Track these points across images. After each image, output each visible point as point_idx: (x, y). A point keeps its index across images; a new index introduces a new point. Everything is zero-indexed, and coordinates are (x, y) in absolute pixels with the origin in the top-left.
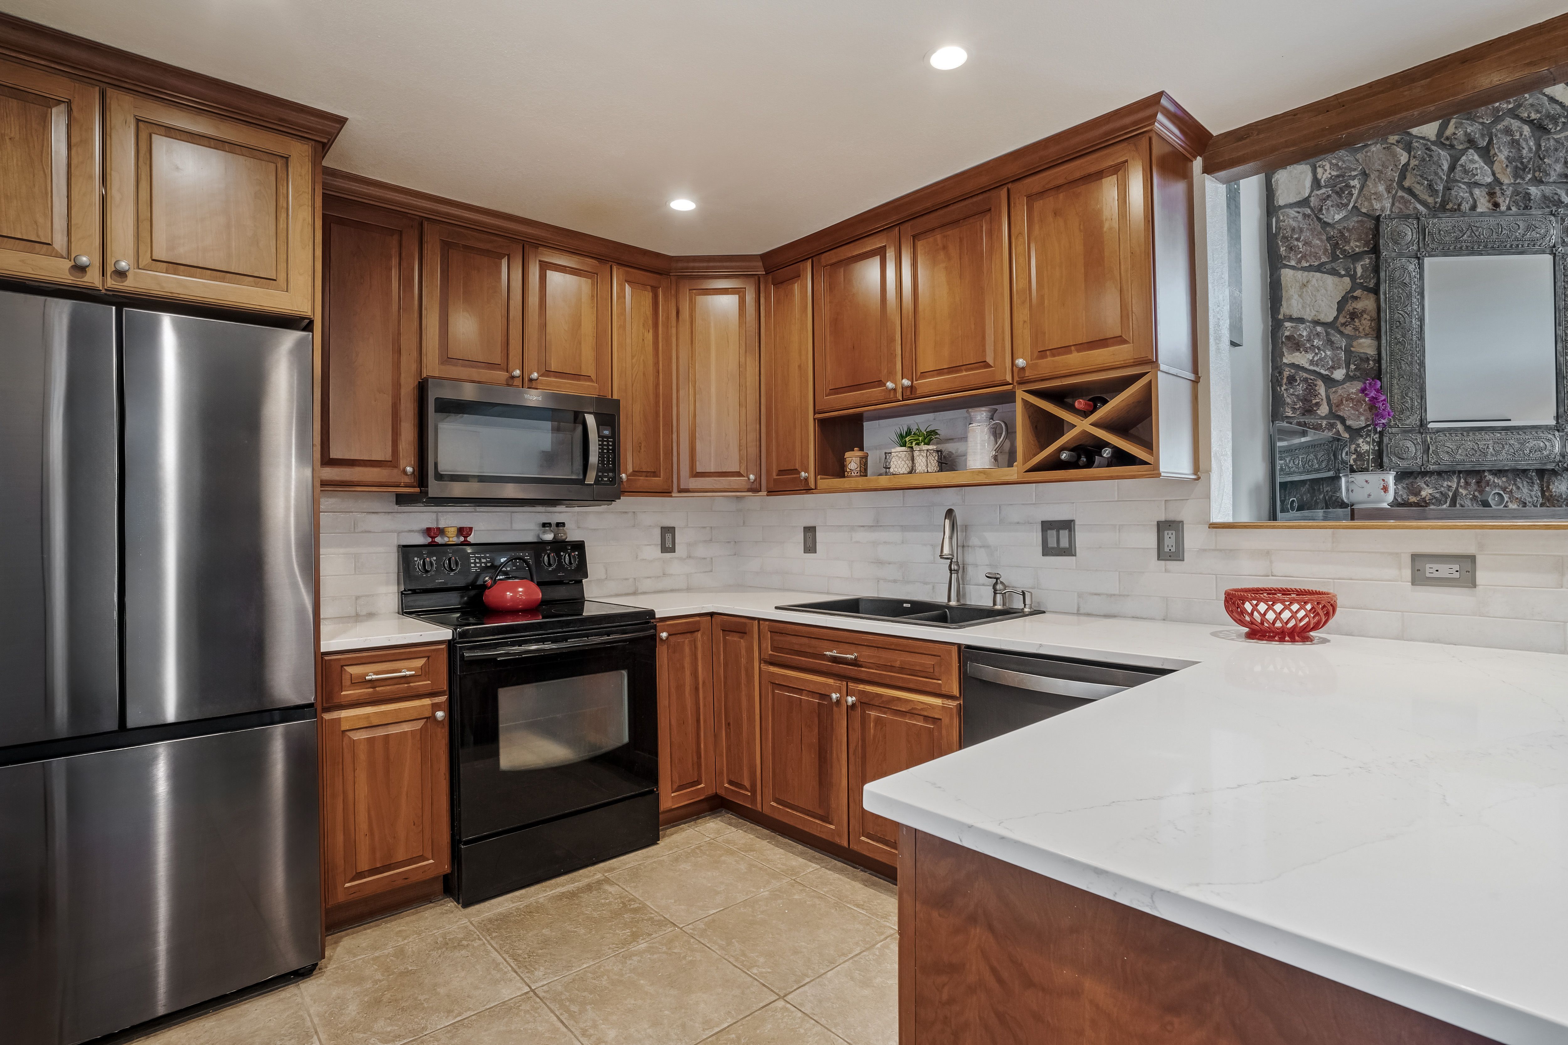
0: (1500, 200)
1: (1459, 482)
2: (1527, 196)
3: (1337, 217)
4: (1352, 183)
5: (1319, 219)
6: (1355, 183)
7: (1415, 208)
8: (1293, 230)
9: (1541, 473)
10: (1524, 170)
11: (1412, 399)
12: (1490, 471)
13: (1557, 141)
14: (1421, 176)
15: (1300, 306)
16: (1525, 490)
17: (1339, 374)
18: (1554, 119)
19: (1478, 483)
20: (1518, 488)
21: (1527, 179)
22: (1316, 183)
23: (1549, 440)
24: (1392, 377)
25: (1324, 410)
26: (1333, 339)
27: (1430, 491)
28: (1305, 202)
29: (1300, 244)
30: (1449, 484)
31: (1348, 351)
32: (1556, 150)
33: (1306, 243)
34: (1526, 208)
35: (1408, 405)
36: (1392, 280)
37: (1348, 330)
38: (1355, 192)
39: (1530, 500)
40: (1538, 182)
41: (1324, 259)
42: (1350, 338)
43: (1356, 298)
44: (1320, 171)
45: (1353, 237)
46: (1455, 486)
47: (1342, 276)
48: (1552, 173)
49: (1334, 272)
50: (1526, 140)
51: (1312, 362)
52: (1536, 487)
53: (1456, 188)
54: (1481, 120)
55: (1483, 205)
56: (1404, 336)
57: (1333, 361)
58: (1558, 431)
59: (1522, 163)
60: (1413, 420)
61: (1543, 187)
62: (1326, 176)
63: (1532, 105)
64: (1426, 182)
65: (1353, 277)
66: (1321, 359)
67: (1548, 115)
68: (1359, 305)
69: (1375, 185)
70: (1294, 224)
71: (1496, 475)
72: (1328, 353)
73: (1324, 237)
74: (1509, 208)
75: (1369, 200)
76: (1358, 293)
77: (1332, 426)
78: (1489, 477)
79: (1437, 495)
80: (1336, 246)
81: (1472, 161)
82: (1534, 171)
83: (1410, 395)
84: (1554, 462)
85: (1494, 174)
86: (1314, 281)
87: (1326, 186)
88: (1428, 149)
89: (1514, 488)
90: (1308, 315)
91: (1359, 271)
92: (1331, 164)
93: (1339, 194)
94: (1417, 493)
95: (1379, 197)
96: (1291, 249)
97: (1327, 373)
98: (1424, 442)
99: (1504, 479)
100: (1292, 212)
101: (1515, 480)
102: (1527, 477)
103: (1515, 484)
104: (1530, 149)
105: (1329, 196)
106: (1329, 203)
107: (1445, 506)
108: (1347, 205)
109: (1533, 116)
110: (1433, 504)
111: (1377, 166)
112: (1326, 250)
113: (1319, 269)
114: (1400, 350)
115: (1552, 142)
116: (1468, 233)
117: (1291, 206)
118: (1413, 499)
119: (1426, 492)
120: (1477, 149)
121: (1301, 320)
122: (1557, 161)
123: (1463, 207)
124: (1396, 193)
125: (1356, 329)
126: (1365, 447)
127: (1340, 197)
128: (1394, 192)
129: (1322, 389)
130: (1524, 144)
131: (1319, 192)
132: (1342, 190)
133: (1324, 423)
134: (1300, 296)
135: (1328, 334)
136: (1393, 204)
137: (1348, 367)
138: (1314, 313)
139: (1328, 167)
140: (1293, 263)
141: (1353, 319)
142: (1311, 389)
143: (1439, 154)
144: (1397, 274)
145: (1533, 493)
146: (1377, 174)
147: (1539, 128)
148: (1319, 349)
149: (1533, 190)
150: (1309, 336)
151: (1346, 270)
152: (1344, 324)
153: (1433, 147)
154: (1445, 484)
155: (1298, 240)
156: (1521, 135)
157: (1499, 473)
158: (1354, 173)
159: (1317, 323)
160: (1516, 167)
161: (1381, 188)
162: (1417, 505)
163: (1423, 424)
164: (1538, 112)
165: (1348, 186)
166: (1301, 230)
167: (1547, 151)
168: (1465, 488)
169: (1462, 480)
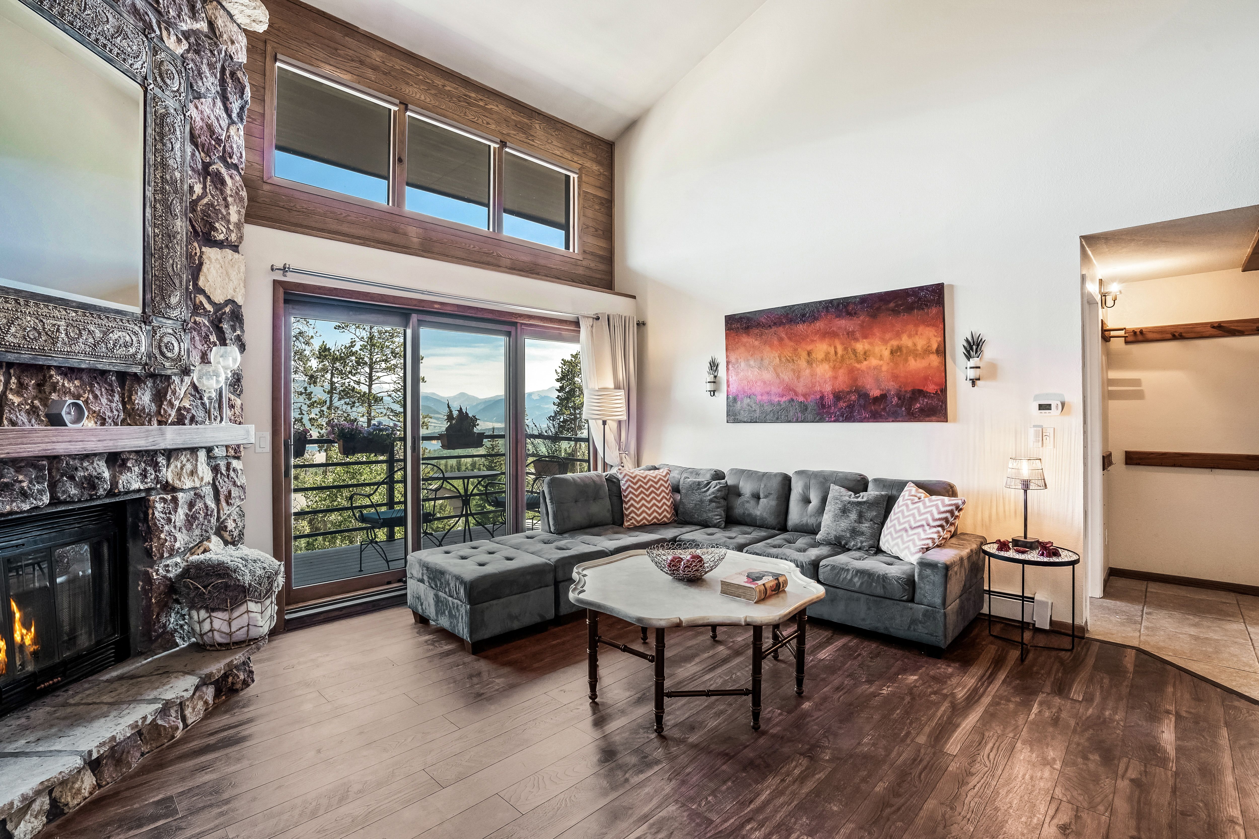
1: (7, 383)
9: (122, 376)
12: (59, 368)
16: (104, 401)
19: (39, 386)
20: (96, 397)
23: (136, 334)
39: (110, 414)
52: (117, 397)
58: (145, 323)
71: (67, 375)
78: (57, 378)
84: (140, 364)
89: (91, 396)
99: (77, 383)
101: (92, 386)
102: (106, 382)
103: (92, 391)
145: (114, 405)
157: (70, 372)
168: (18, 393)
169: (13, 380)
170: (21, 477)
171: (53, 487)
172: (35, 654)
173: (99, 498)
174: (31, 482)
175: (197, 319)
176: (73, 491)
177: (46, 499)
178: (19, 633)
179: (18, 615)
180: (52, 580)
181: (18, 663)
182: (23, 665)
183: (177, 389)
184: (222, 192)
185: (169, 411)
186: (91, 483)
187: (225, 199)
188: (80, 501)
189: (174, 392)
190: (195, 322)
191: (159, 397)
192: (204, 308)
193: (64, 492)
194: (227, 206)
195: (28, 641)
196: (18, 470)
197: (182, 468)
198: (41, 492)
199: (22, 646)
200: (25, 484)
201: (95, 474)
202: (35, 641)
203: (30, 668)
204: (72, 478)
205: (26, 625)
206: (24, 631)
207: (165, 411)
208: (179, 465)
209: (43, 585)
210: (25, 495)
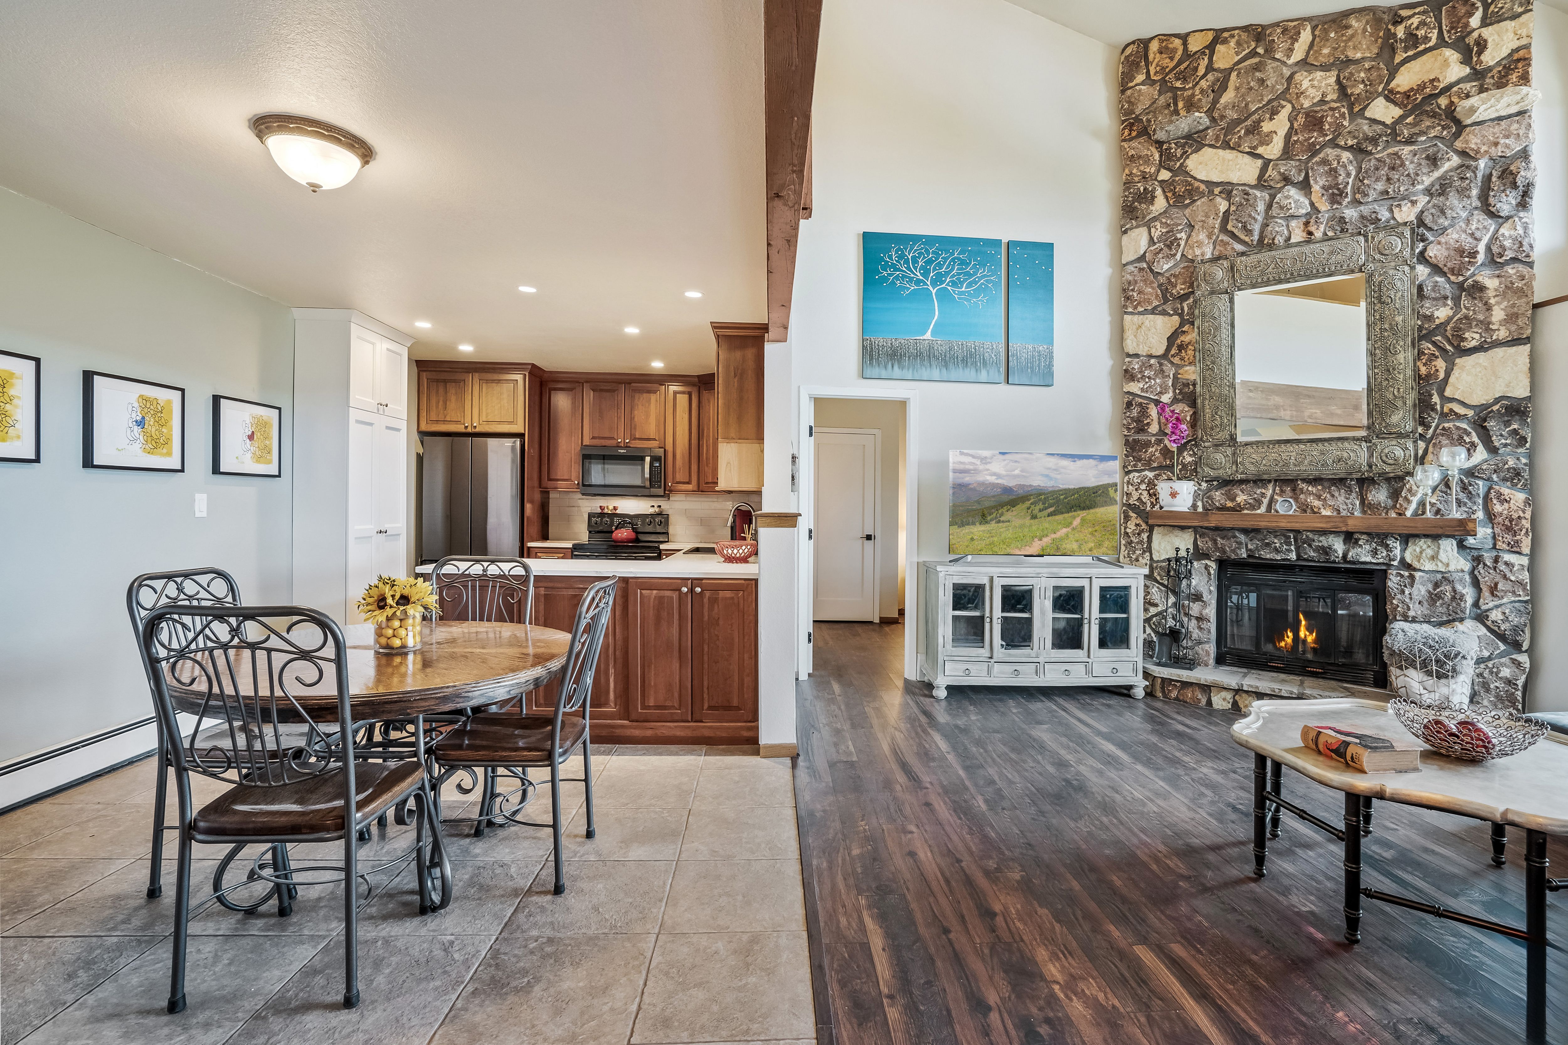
0: (1312, 228)
1: (1274, 490)
2: (1342, 220)
3: (1166, 267)
4: (1179, 236)
5: (1152, 271)
6: (1183, 235)
7: (1233, 248)
8: (1129, 283)
9: (1361, 482)
10: (1341, 195)
11: (1221, 417)
12: (1304, 480)
13: (1378, 160)
14: (1237, 220)
15: (1135, 344)
16: (1341, 499)
17: (1166, 398)
18: (1374, 141)
19: (1294, 490)
20: (1333, 496)
21: (1344, 203)
22: (1152, 241)
23: (1353, 451)
24: (1204, 399)
25: (1154, 428)
26: (1164, 368)
27: (1245, 497)
28: (1142, 258)
29: (1135, 294)
30: (1263, 491)
31: (1175, 378)
32: (1377, 169)
33: (1140, 292)
34: (1342, 231)
35: (1218, 422)
36: (1204, 316)
37: (1176, 360)
38: (1182, 243)
39: (1345, 507)
40: (1357, 202)
41: (1157, 303)
42: (1178, 367)
43: (1184, 332)
44: (1153, 230)
45: (1179, 281)
46: (1269, 493)
47: (1171, 315)
48: (1371, 192)
49: (1164, 313)
50: (1345, 166)
51: (1142, 390)
52: (1354, 495)
53: (1271, 225)
54: (1297, 158)
55: (1298, 236)
56: (1213, 363)
57: (1161, 387)
58: (1366, 441)
59: (1338, 189)
60: (1224, 435)
61: (1362, 208)
62: (1158, 233)
63: (1349, 132)
64: (1240, 225)
65: (1181, 315)
66: (1150, 387)
67: (1367, 138)
68: (1186, 339)
69: (1197, 235)
70: (1130, 278)
71: (1311, 483)
72: (1158, 381)
73: (1156, 285)
74: (1325, 234)
75: (1192, 248)
76: (1185, 328)
77: (1159, 442)
78: (1302, 485)
79: (1251, 501)
80: (1165, 292)
81: (1288, 197)
82: (1354, 194)
83: (1219, 413)
84: (1363, 471)
85: (1312, 204)
86: (1147, 323)
87: (1159, 242)
88: (1247, 194)
89: (1328, 496)
90: (1143, 351)
91: (1186, 309)
92: (1161, 223)
93: (1169, 247)
94: (1233, 499)
95: (1200, 244)
96: (1128, 298)
97: (1156, 397)
98: (1234, 454)
99: (1320, 487)
100: (1131, 268)
101: (1329, 488)
102: (1345, 486)
103: (1329, 492)
104: (1348, 175)
105: (1161, 249)
106: (1160, 255)
107: (1259, 511)
108: (1175, 255)
109: (1350, 143)
110: (1247, 509)
111: (1200, 218)
112: (1157, 295)
113: (1153, 312)
114: (1210, 375)
115: (1373, 162)
116: (1273, 266)
117: (1132, 263)
118: (1230, 504)
119: (1241, 498)
120: (1293, 184)
121: (1137, 356)
122: (1377, 180)
123: (1276, 241)
124: (1218, 237)
125: (1182, 359)
126: (1189, 459)
127: (1170, 249)
128: (1214, 237)
129: (1153, 411)
130: (1342, 171)
131: (1152, 248)
132: (1172, 243)
133: (1153, 439)
134: (1135, 336)
135: (1161, 364)
136: (1214, 248)
137: (1174, 391)
138: (1146, 349)
139: (1158, 227)
140: (1130, 310)
141: (1180, 351)
142: (1144, 411)
143: (1256, 196)
144: (1208, 310)
145: (1348, 501)
146: (1200, 224)
147: (1359, 151)
148: (1149, 378)
149: (1350, 214)
150: (1141, 367)
151: (1174, 310)
152: (1173, 356)
153: (1251, 191)
154: (1258, 491)
155: (1133, 290)
156: (1339, 163)
157: (1316, 481)
158: (1180, 228)
159: (1151, 356)
160: (1333, 194)
161: (1202, 236)
162: (1233, 509)
163: (1233, 438)
164: (1355, 137)
165: (1176, 239)
166: (1136, 282)
167: (1366, 172)
168: (1281, 496)
169: (1277, 488)
170: (1276, 541)
171: (1298, 549)
172: (1314, 649)
173: (1334, 562)
174: (1281, 544)
175: (1446, 425)
176: (1312, 554)
177: (1293, 556)
178: (1302, 633)
179: (1303, 623)
180: (1334, 609)
181: (1300, 649)
182: (1304, 652)
183: (1414, 488)
184: (1481, 298)
185: (1405, 505)
186: (1326, 551)
187: (1486, 304)
188: (1319, 561)
189: (1410, 490)
190: (1444, 429)
191: (1395, 495)
192: (1456, 414)
193: (1306, 554)
194: (1489, 308)
195: (1310, 639)
196: (1275, 537)
197: (1421, 553)
198: (1290, 551)
199: (1304, 641)
200: (1277, 545)
201: (1326, 545)
202: (1316, 641)
203: (1310, 656)
204: (1310, 546)
205: (1310, 629)
206: (1308, 633)
207: (1401, 505)
208: (1418, 550)
209: (1325, 611)
210: (1277, 551)
